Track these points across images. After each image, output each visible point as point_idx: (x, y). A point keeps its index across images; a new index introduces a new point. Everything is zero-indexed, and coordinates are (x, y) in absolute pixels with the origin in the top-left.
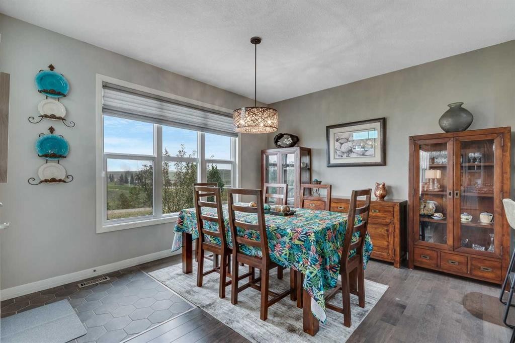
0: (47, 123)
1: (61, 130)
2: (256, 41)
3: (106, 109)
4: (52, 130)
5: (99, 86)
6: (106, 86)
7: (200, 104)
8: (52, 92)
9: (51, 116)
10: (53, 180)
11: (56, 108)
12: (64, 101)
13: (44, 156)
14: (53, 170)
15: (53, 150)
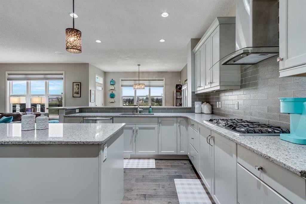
0: (112, 91)
1: (114, 92)
2: (139, 65)
3: (122, 86)
4: (112, 92)
5: (121, 80)
8: (112, 84)
9: (112, 89)
10: (112, 102)
11: (112, 87)
12: (114, 86)
13: (111, 97)
14: (112, 100)
15: (112, 96)
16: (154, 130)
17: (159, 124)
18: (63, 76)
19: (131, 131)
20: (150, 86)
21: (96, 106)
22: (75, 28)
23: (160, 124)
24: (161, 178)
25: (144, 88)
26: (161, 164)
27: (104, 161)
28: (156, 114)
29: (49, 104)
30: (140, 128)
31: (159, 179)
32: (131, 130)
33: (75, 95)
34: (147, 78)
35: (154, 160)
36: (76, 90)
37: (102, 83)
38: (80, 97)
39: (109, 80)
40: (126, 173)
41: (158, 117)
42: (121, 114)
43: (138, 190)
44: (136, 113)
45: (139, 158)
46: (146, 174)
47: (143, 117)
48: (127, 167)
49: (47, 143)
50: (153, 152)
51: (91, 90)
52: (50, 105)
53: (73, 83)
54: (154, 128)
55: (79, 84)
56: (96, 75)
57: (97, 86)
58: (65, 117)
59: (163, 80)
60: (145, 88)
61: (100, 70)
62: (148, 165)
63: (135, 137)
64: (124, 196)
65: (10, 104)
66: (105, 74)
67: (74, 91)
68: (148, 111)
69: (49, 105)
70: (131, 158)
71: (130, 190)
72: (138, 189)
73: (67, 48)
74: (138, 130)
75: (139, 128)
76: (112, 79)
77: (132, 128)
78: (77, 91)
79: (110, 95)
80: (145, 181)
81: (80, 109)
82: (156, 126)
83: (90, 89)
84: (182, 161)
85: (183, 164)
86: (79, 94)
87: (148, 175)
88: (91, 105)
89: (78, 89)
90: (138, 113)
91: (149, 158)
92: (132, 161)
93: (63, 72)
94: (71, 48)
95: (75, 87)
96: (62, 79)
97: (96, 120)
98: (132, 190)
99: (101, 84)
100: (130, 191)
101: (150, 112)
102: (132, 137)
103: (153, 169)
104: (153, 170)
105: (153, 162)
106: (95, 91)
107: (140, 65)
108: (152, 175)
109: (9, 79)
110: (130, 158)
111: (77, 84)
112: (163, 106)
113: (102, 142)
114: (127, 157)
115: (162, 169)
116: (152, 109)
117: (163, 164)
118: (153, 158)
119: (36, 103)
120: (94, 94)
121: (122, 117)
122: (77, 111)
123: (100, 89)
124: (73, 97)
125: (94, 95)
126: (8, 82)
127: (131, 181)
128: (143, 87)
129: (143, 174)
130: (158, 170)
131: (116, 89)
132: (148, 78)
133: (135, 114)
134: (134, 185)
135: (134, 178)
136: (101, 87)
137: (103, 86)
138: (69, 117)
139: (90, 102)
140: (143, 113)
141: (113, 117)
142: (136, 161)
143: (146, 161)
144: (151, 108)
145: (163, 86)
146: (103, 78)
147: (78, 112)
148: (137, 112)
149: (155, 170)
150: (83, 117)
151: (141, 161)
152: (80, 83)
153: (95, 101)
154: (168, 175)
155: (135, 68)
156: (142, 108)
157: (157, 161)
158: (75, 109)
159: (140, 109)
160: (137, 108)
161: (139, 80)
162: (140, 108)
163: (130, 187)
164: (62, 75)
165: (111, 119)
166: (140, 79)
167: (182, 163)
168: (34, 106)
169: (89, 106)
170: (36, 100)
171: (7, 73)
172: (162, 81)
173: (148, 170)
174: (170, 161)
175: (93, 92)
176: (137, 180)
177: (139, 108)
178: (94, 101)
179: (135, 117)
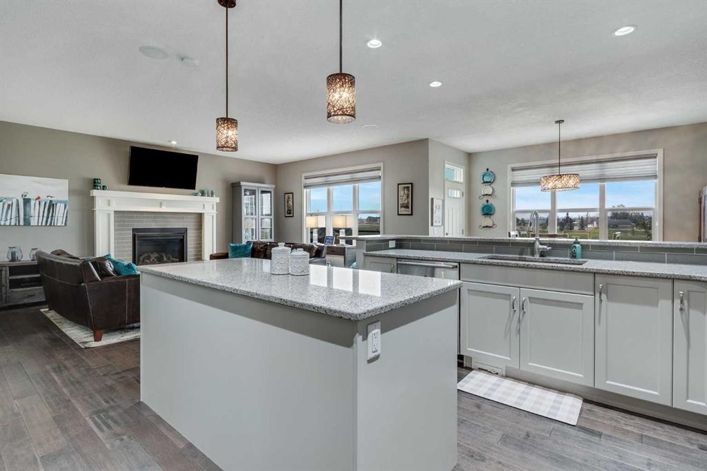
0: (486, 198)
1: (491, 201)
2: (560, 122)
3: (514, 184)
4: (487, 201)
5: (509, 169)
6: (513, 170)
7: (594, 158)
8: (487, 182)
9: (487, 195)
10: (487, 227)
11: (488, 190)
12: (493, 185)
13: (484, 214)
14: (488, 221)
15: (488, 211)
16: (581, 311)
17: (597, 295)
18: (380, 173)
19: (506, 304)
20: (602, 179)
21: (446, 236)
22: (343, 72)
23: (600, 294)
24: (586, 461)
25: (575, 187)
26: (599, 420)
27: (370, 361)
28: (592, 264)
29: (359, 228)
30: (532, 300)
31: (577, 463)
32: (508, 302)
33: (403, 211)
34: (591, 155)
35: (582, 402)
36: (403, 200)
37: (462, 181)
38: (411, 215)
39: (479, 172)
40: (481, 411)
41: (595, 273)
42: (484, 258)
43: (500, 466)
44: (530, 257)
45: (532, 383)
46: (538, 433)
47: (540, 269)
48: (490, 395)
49: (277, 301)
50: (578, 376)
51: (432, 199)
52: (361, 232)
53: (399, 184)
54: (579, 306)
55: (410, 187)
56: (446, 162)
57: (448, 188)
58: (366, 255)
59: (655, 157)
60: (579, 185)
61: (458, 150)
62: (552, 407)
63: (519, 321)
64: (458, 465)
65: (307, 229)
66: (470, 158)
67: (400, 202)
68: (569, 251)
69: (359, 231)
70: (507, 377)
71: (479, 458)
72: (500, 463)
73: (329, 115)
74: (528, 306)
75: (530, 298)
76: (488, 169)
77: (510, 295)
78: (406, 201)
79: (483, 209)
80: (529, 450)
81: (397, 240)
82: (587, 299)
83: (430, 197)
84: (692, 435)
85: (695, 447)
86: (408, 207)
87: (544, 438)
88: (435, 232)
89: (408, 197)
90: (537, 257)
91: (563, 391)
92: (508, 383)
93: (381, 165)
94: (334, 115)
95: (401, 193)
96: (380, 177)
97: (434, 268)
98: (483, 460)
99: (458, 183)
100: (476, 459)
101: (574, 256)
102: (510, 319)
103: (566, 426)
104: (566, 428)
105: (572, 406)
106: (444, 201)
107: (563, 121)
108: (556, 442)
109: (305, 187)
110: (504, 374)
111: (404, 188)
112: (657, 240)
113: (356, 315)
114: (497, 371)
115: (600, 435)
116: (584, 247)
117: (608, 422)
118: (576, 394)
119: (340, 227)
120: (441, 207)
121: (486, 264)
122: (392, 244)
123: (457, 194)
124: (398, 215)
125: (441, 210)
126: (305, 190)
127: (489, 435)
128: (572, 182)
129: (527, 429)
130: (582, 435)
131: (497, 193)
132: (598, 154)
133: (525, 260)
134: (492, 448)
135: (499, 429)
136: (458, 189)
137: (463, 188)
138: (372, 256)
139: (432, 225)
140: (552, 258)
141: (459, 263)
142: (522, 387)
143: (552, 396)
144: (577, 245)
145: (655, 177)
146: (464, 167)
147: (394, 246)
148: (533, 254)
149: (573, 432)
150: (398, 258)
151: (536, 391)
152: (412, 184)
153: (443, 224)
154: (615, 462)
155: (549, 133)
156: (550, 244)
157: (589, 406)
158: (387, 241)
159: (540, 246)
160: (532, 245)
161: (560, 165)
162: (541, 244)
163: (479, 449)
164: (378, 170)
165: (457, 267)
166: (562, 161)
167: (689, 440)
168: (336, 231)
169: (430, 234)
170: (340, 222)
171: (304, 175)
172: (654, 160)
173: (546, 421)
174: (638, 420)
175: (437, 203)
176: (506, 439)
177: (537, 243)
178: (440, 224)
179: (528, 267)
